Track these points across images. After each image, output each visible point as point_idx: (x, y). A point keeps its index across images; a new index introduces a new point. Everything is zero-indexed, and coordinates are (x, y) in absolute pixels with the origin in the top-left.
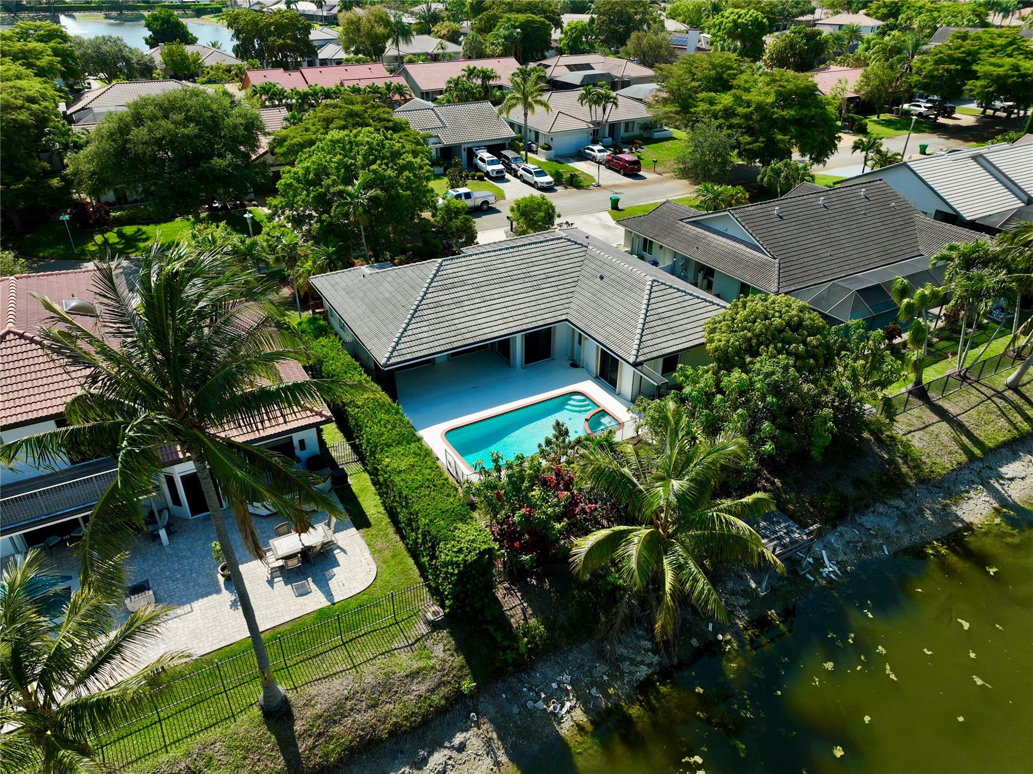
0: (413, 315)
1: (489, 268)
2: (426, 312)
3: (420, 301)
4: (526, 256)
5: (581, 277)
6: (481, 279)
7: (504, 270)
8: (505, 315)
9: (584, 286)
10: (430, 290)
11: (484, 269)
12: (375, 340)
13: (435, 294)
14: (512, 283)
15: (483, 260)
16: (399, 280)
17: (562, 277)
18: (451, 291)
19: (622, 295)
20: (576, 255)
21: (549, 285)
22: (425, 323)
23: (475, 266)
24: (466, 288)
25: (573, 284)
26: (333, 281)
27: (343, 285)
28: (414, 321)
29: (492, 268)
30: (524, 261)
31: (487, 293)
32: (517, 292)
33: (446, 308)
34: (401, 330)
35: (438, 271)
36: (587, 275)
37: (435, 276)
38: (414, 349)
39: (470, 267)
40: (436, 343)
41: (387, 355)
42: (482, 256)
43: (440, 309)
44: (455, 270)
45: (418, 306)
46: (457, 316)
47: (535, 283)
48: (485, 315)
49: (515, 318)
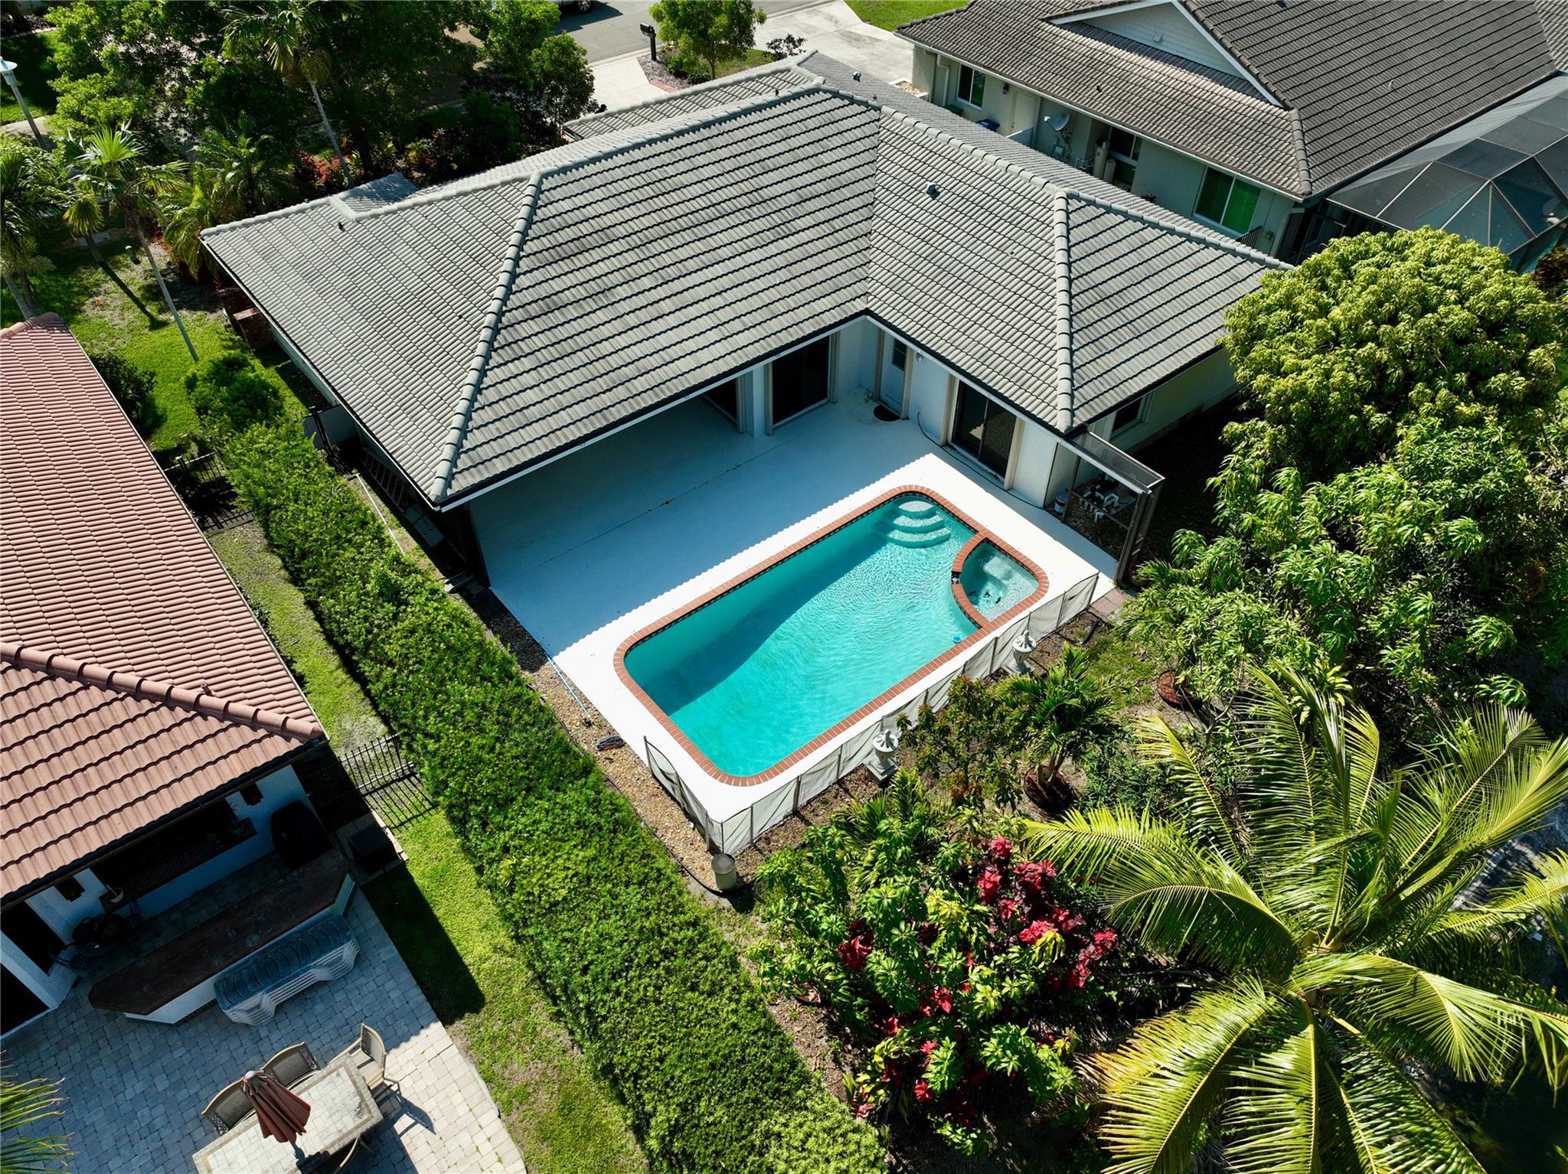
0: (490, 343)
1: (659, 187)
2: (525, 329)
3: (504, 301)
4: (743, 147)
5: (880, 193)
6: (646, 221)
7: (697, 190)
8: (724, 315)
9: (891, 215)
10: (524, 264)
11: (649, 191)
12: (403, 420)
13: (538, 275)
14: (723, 223)
15: (643, 167)
16: (436, 237)
17: (836, 196)
18: (579, 261)
19: (994, 239)
20: (858, 133)
21: (808, 221)
22: (527, 363)
23: (624, 185)
24: (614, 248)
25: (865, 212)
26: (262, 244)
27: (292, 254)
28: (496, 359)
29: (667, 185)
30: (742, 160)
31: (667, 259)
32: (739, 247)
33: (572, 312)
34: (467, 391)
35: (534, 208)
36: (895, 185)
37: (529, 222)
38: (512, 441)
39: (612, 189)
40: (564, 417)
41: (442, 469)
42: (637, 154)
43: (558, 317)
44: (579, 201)
45: (500, 314)
46: (606, 331)
47: (777, 219)
48: (671, 321)
49: (748, 320)
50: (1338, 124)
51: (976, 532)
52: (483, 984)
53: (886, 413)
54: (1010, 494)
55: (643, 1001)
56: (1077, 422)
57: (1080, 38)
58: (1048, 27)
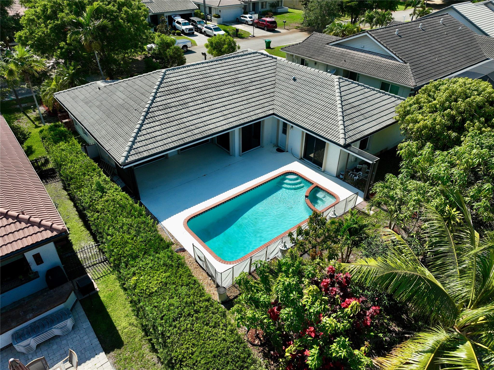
0: (145, 116)
1: (205, 76)
2: (157, 113)
3: (151, 104)
4: (233, 66)
5: (277, 81)
6: (200, 85)
7: (217, 77)
8: (225, 113)
9: (281, 87)
10: (158, 95)
11: (201, 76)
12: (113, 141)
13: (163, 98)
14: (225, 87)
15: (199, 70)
16: (130, 89)
17: (263, 81)
18: (177, 95)
19: (316, 91)
20: (270, 65)
21: (254, 87)
22: (157, 123)
23: (193, 74)
24: (189, 91)
25: (272, 86)
26: (73, 95)
27: (82, 97)
28: (146, 121)
29: (207, 75)
30: (232, 70)
31: (207, 96)
32: (231, 94)
33: (174, 109)
34: (136, 130)
35: (163, 79)
36: (282, 79)
37: (161, 83)
38: (150, 147)
39: (189, 75)
40: (169, 140)
41: (125, 154)
42: (198, 66)
43: (169, 110)
44: (178, 78)
45: (149, 108)
46: (185, 115)
47: (243, 86)
48: (208, 113)
49: (234, 114)
50: (422, 68)
51: (313, 184)
52: (124, 338)
53: (280, 150)
54: (324, 173)
55: (186, 330)
56: (347, 142)
57: (338, 48)
58: (328, 46)
